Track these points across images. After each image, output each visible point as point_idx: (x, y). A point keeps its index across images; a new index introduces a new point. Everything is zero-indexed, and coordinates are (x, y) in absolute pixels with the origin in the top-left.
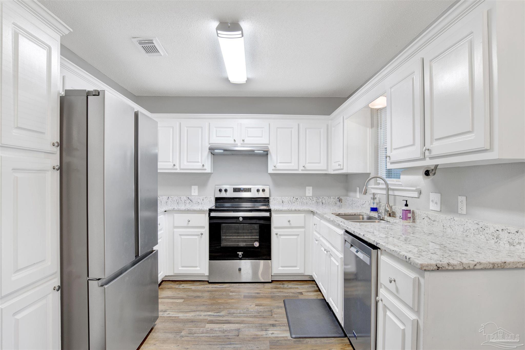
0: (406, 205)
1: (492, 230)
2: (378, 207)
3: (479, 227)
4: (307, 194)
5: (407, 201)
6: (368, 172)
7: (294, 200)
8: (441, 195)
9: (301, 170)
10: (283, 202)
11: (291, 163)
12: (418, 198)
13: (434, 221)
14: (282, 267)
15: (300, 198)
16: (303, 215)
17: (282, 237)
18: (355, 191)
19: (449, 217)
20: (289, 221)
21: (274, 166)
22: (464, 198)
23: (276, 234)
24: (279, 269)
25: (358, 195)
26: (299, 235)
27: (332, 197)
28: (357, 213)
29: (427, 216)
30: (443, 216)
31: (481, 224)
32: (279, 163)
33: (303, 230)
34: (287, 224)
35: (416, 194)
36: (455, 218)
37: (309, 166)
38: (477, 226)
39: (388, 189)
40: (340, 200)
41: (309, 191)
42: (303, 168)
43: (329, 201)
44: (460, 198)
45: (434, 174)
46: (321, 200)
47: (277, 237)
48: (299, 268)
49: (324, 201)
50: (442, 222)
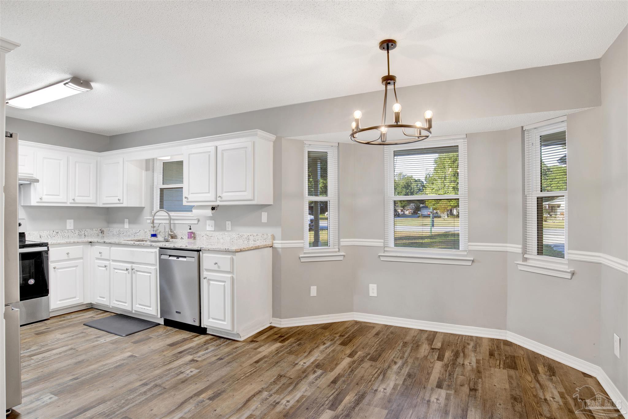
0: (190, 229)
1: (246, 236)
2: (157, 233)
3: (240, 235)
4: (68, 228)
5: (190, 226)
6: (143, 206)
7: (54, 234)
8: (215, 222)
9: (70, 203)
10: (40, 237)
11: (59, 195)
12: (197, 224)
13: (211, 237)
14: (60, 300)
15: (61, 231)
16: (82, 246)
17: (59, 270)
18: (123, 223)
19: (221, 233)
20: (68, 254)
21: (40, 199)
22: (230, 222)
23: (54, 268)
24: (57, 303)
25: (126, 226)
26: (77, 266)
27: (94, 229)
28: (141, 239)
29: (206, 235)
30: (217, 233)
31: (240, 234)
32: (46, 195)
33: (81, 261)
34: (66, 257)
35: (196, 222)
36: (226, 233)
37: (78, 200)
38: (238, 235)
39: (170, 219)
40: (102, 232)
41: (70, 224)
42: (73, 201)
43: (91, 233)
44: (227, 222)
45: (217, 209)
46: (83, 232)
47: (55, 271)
48: (78, 299)
49: (86, 234)
50: (217, 236)
